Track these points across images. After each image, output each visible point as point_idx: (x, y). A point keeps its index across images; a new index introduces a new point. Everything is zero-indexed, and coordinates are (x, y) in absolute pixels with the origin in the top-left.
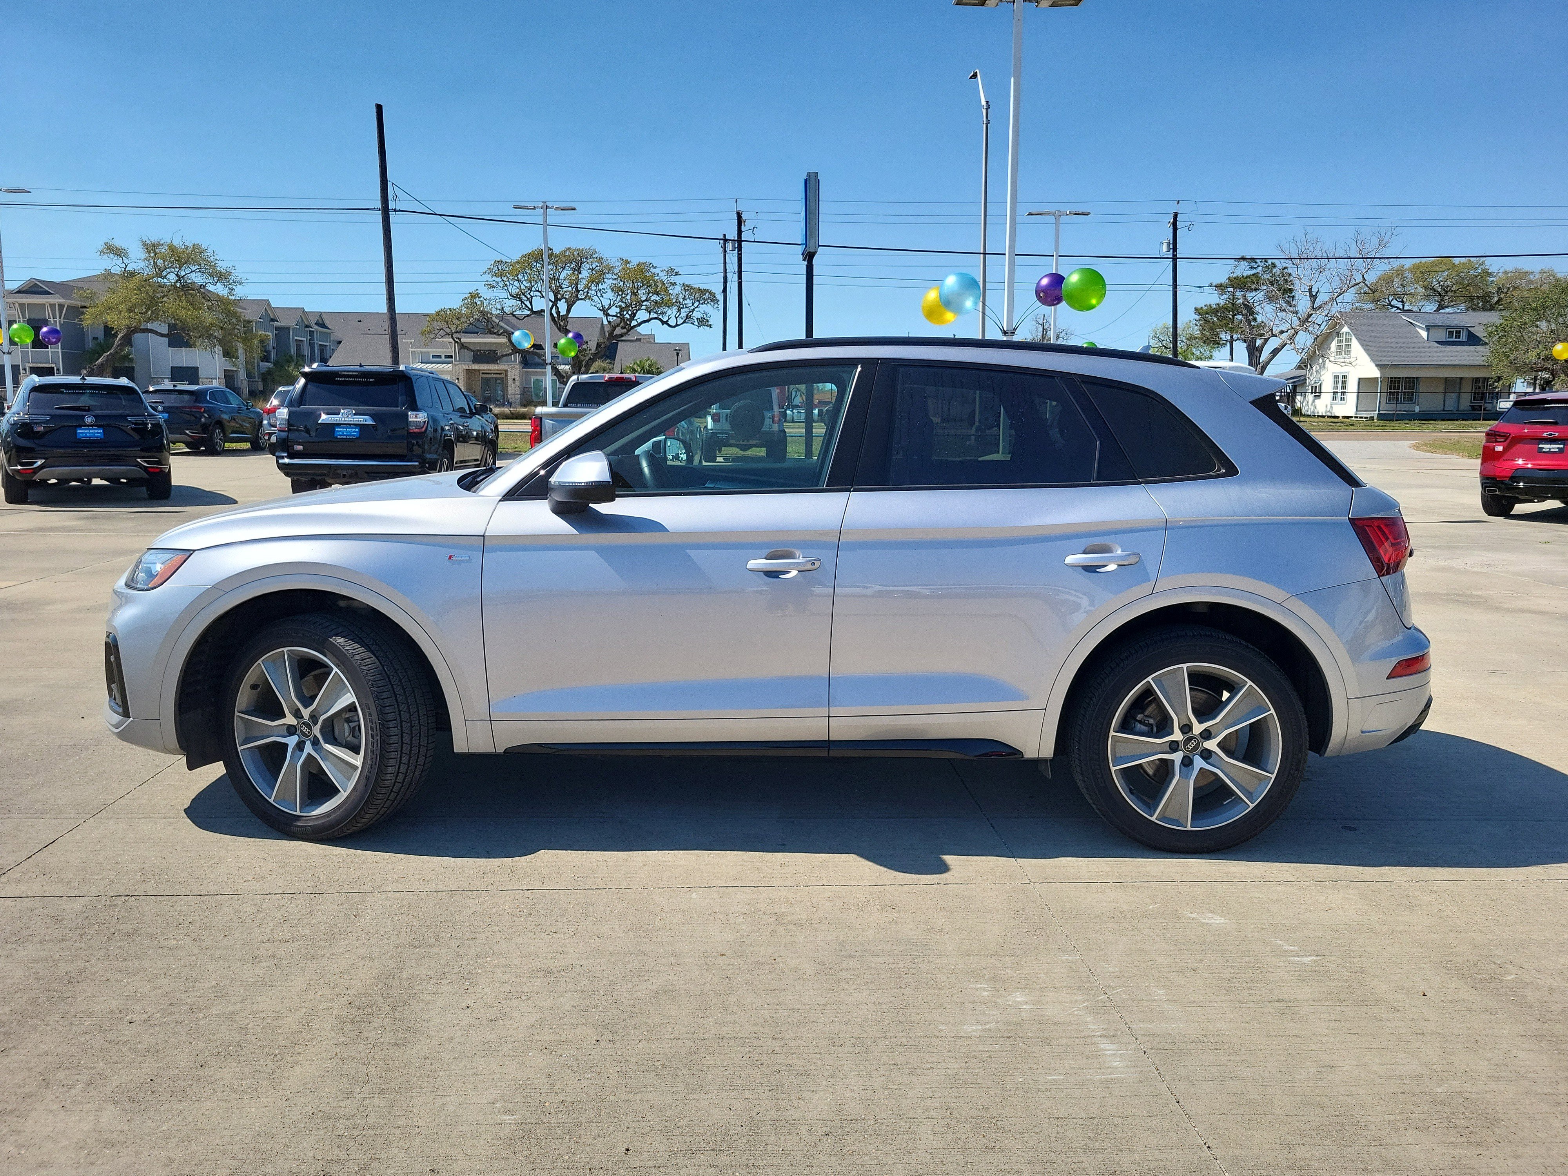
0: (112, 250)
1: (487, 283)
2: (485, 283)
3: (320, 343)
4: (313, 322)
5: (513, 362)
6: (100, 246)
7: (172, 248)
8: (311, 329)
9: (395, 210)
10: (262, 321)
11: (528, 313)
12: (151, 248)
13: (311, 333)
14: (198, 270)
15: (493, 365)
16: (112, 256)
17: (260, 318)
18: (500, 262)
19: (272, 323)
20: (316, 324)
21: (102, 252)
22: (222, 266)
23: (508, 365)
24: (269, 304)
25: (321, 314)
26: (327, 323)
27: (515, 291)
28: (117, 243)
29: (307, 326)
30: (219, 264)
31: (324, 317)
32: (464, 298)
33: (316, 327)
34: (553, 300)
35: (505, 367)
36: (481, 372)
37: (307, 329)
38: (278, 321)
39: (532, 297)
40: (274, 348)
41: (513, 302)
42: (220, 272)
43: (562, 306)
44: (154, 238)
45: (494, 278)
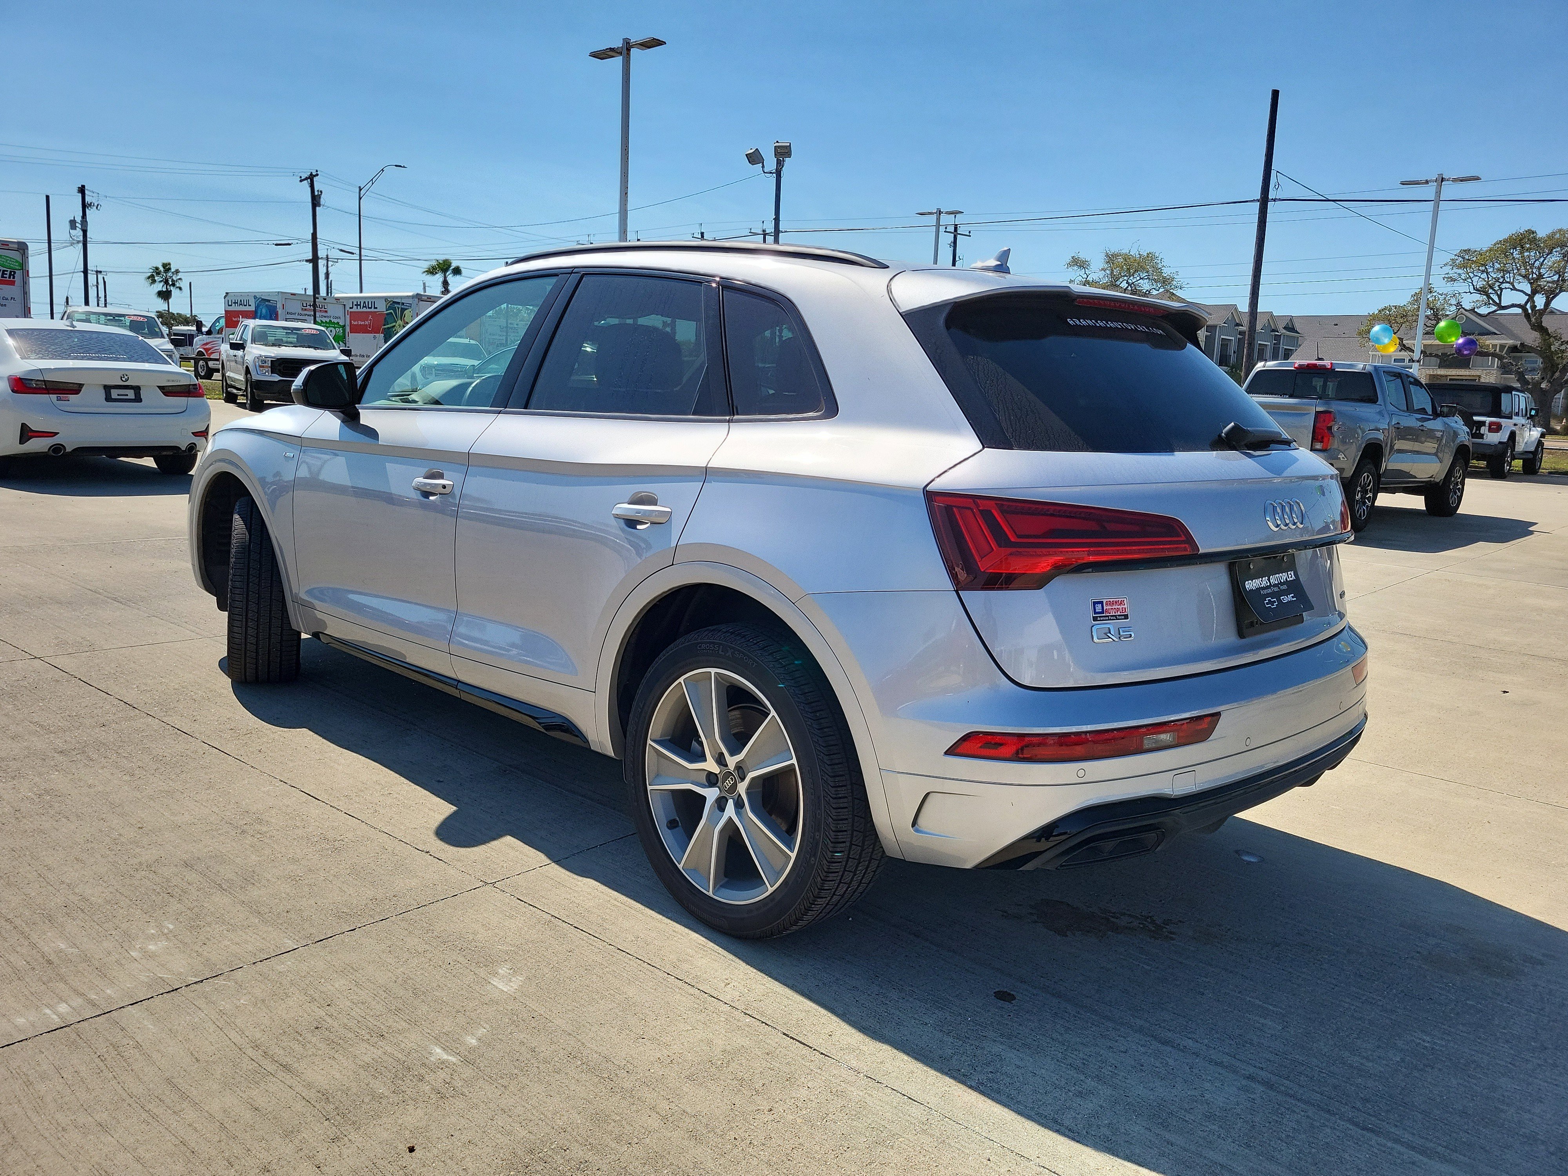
0: (1078, 263)
1: (1447, 276)
2: (1444, 276)
3: (1285, 347)
4: (1281, 327)
5: (1489, 367)
6: (1068, 259)
7: (1126, 258)
8: (1277, 333)
9: (1275, 200)
10: (1226, 325)
11: (1494, 308)
12: (1111, 258)
13: (1278, 338)
14: (1146, 277)
15: (1463, 370)
16: (1076, 268)
17: (1224, 323)
18: (1467, 251)
19: (1237, 328)
20: (1285, 328)
21: (1069, 265)
22: (1166, 272)
23: (1483, 370)
24: (1236, 309)
25: (1291, 318)
26: (1298, 327)
27: (1480, 284)
28: (1082, 256)
29: (1273, 331)
30: (1165, 270)
31: (1295, 320)
32: (1413, 293)
33: (1284, 331)
34: (1530, 293)
35: (1478, 373)
36: (1449, 378)
37: (1273, 333)
38: (1242, 326)
39: (1501, 289)
40: (1234, 352)
41: (1477, 297)
42: (1164, 278)
43: (1540, 301)
44: (1114, 249)
45: (1455, 270)
